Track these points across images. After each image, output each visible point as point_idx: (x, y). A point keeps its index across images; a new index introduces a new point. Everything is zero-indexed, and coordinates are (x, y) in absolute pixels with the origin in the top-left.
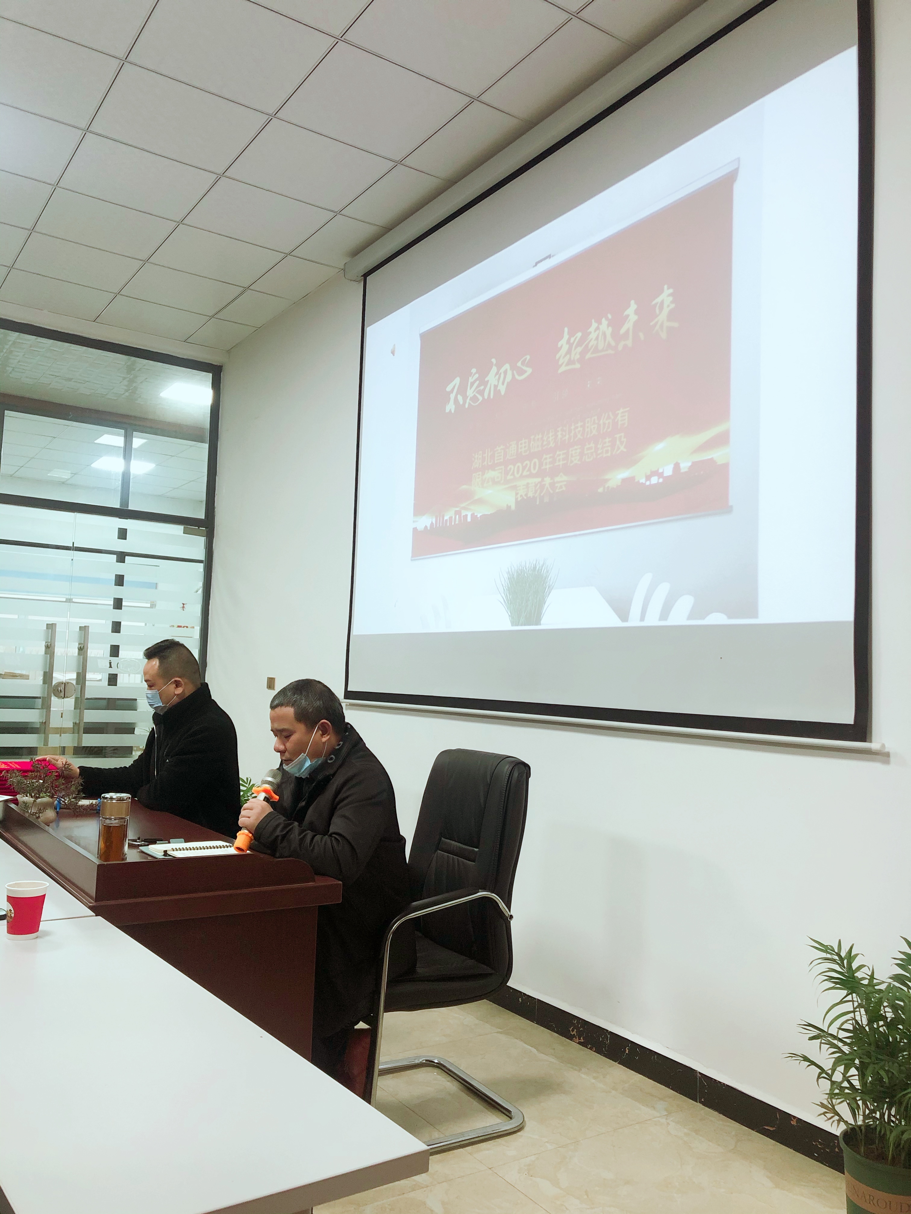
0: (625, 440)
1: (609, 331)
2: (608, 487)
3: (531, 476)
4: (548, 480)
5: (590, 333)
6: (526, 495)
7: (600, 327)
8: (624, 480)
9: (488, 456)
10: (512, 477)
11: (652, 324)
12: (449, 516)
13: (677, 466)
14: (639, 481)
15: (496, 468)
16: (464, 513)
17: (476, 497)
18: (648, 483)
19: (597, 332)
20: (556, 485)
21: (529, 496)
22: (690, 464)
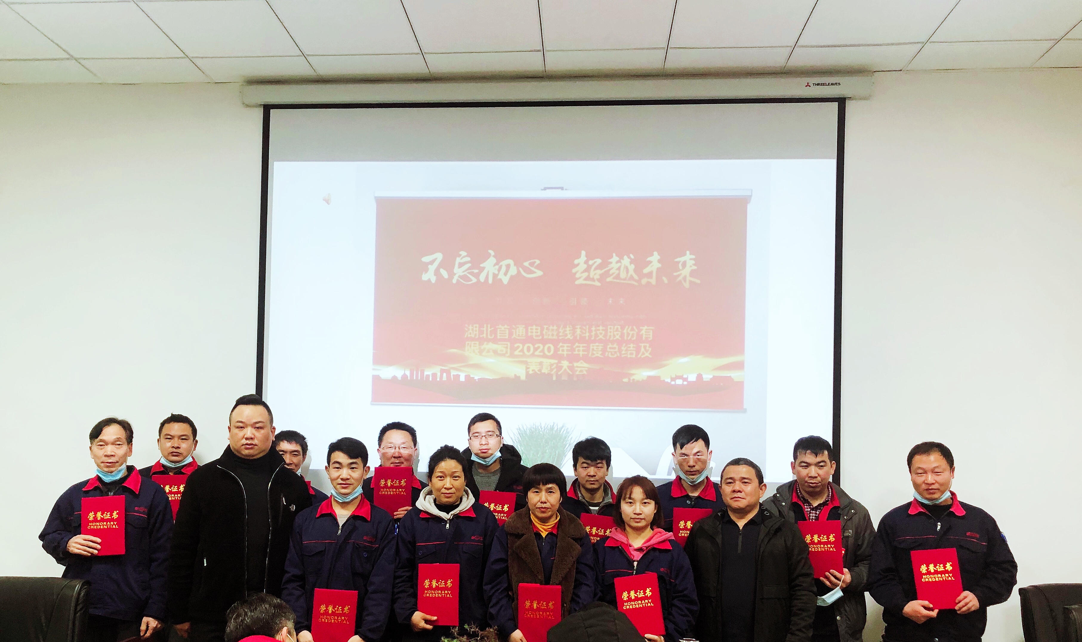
0: (650, 349)
1: (631, 267)
2: (633, 380)
3: (545, 356)
4: (565, 364)
5: (611, 263)
6: (540, 370)
7: (622, 261)
8: (649, 377)
9: (487, 330)
10: (521, 353)
11: (675, 274)
12: (432, 373)
13: (700, 376)
14: (664, 380)
15: (499, 343)
16: (453, 373)
17: (472, 362)
18: (673, 383)
19: (619, 264)
20: (576, 369)
21: (543, 371)
22: (711, 377)
